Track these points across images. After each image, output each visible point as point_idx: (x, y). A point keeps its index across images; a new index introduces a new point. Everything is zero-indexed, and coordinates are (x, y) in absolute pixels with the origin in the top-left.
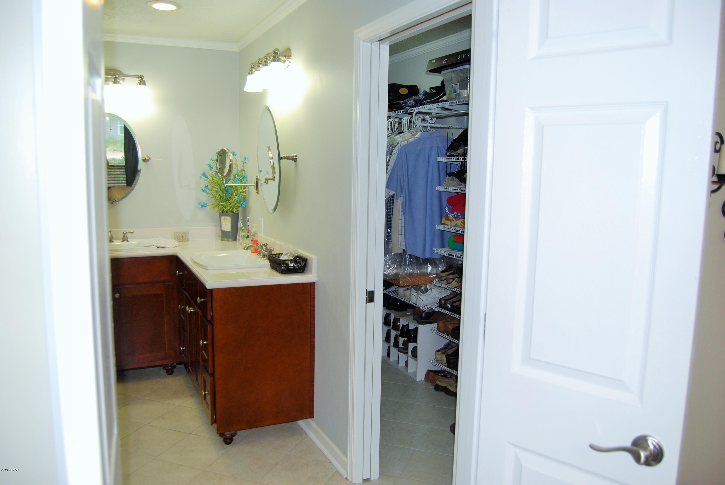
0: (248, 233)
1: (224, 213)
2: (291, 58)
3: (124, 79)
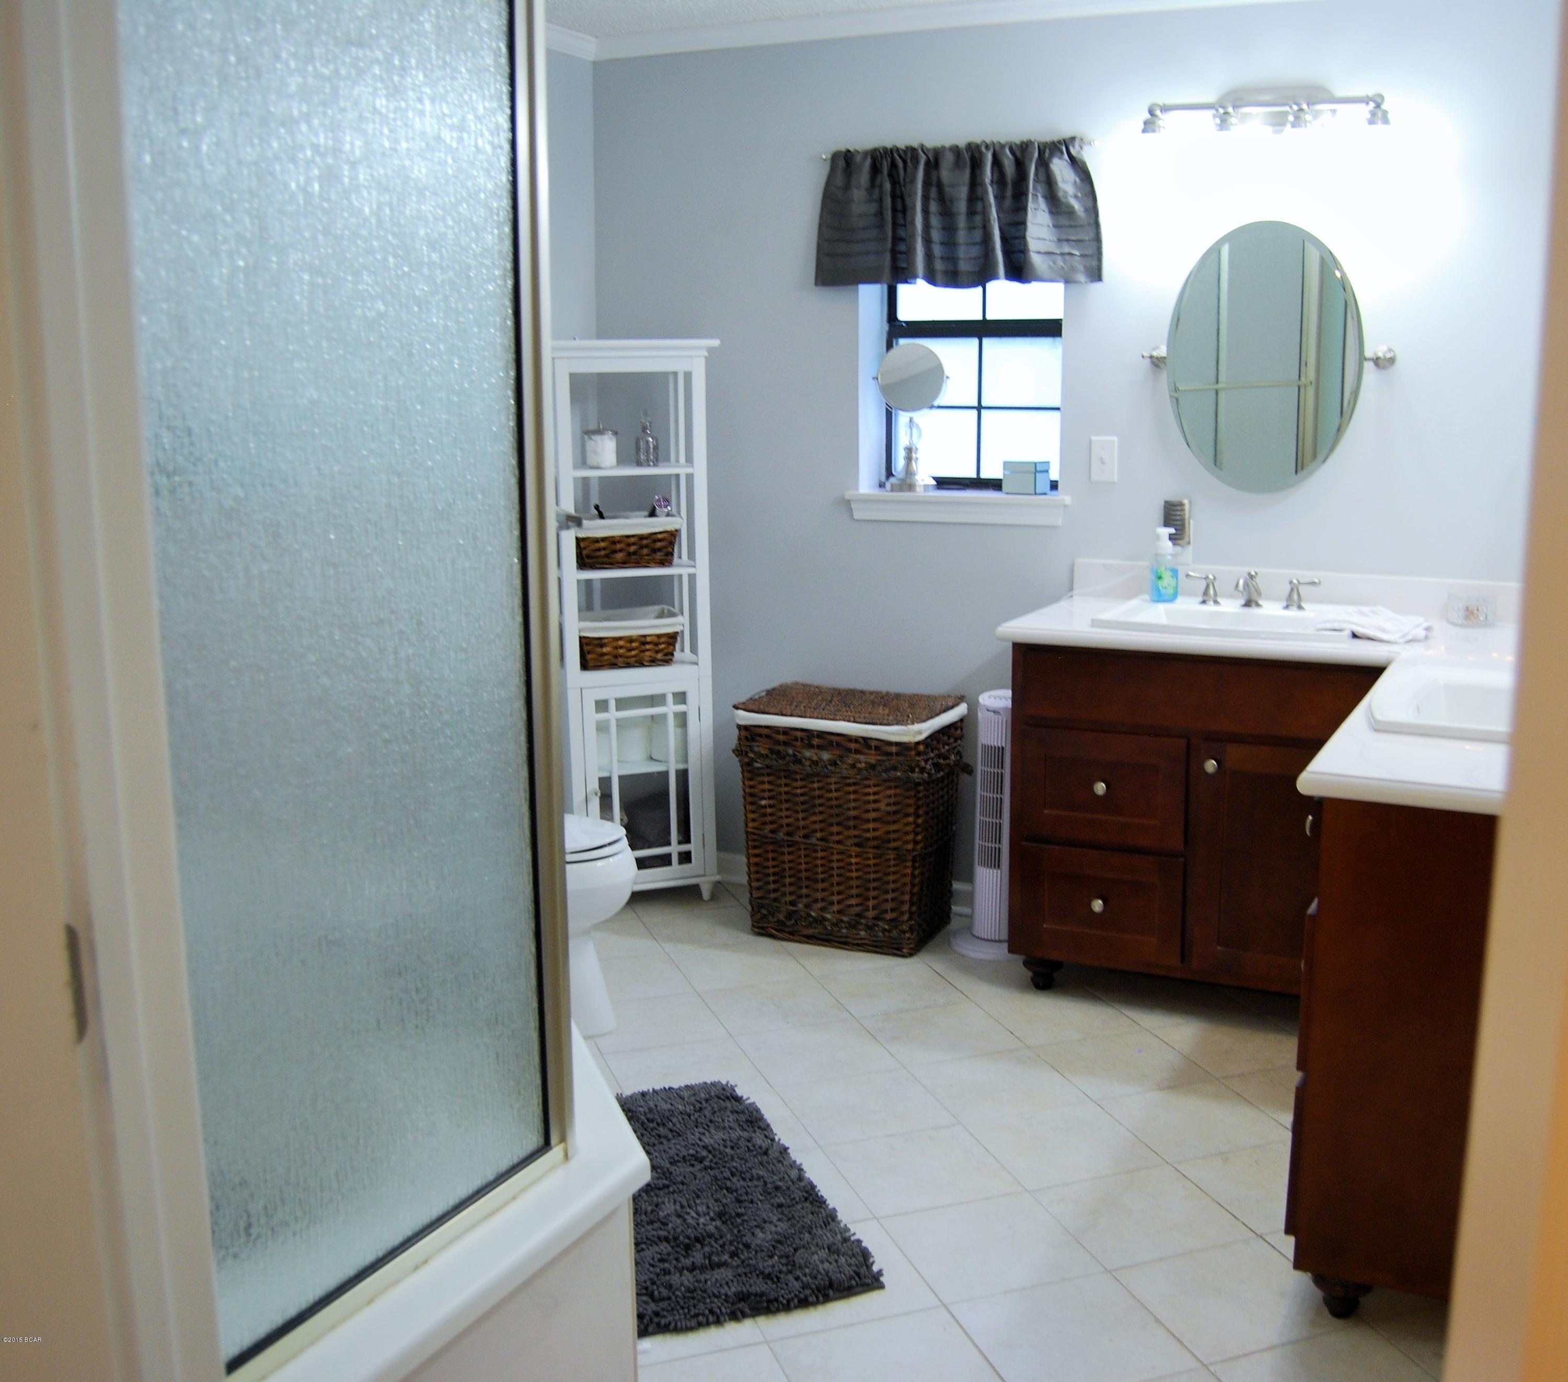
3: (1334, 111)
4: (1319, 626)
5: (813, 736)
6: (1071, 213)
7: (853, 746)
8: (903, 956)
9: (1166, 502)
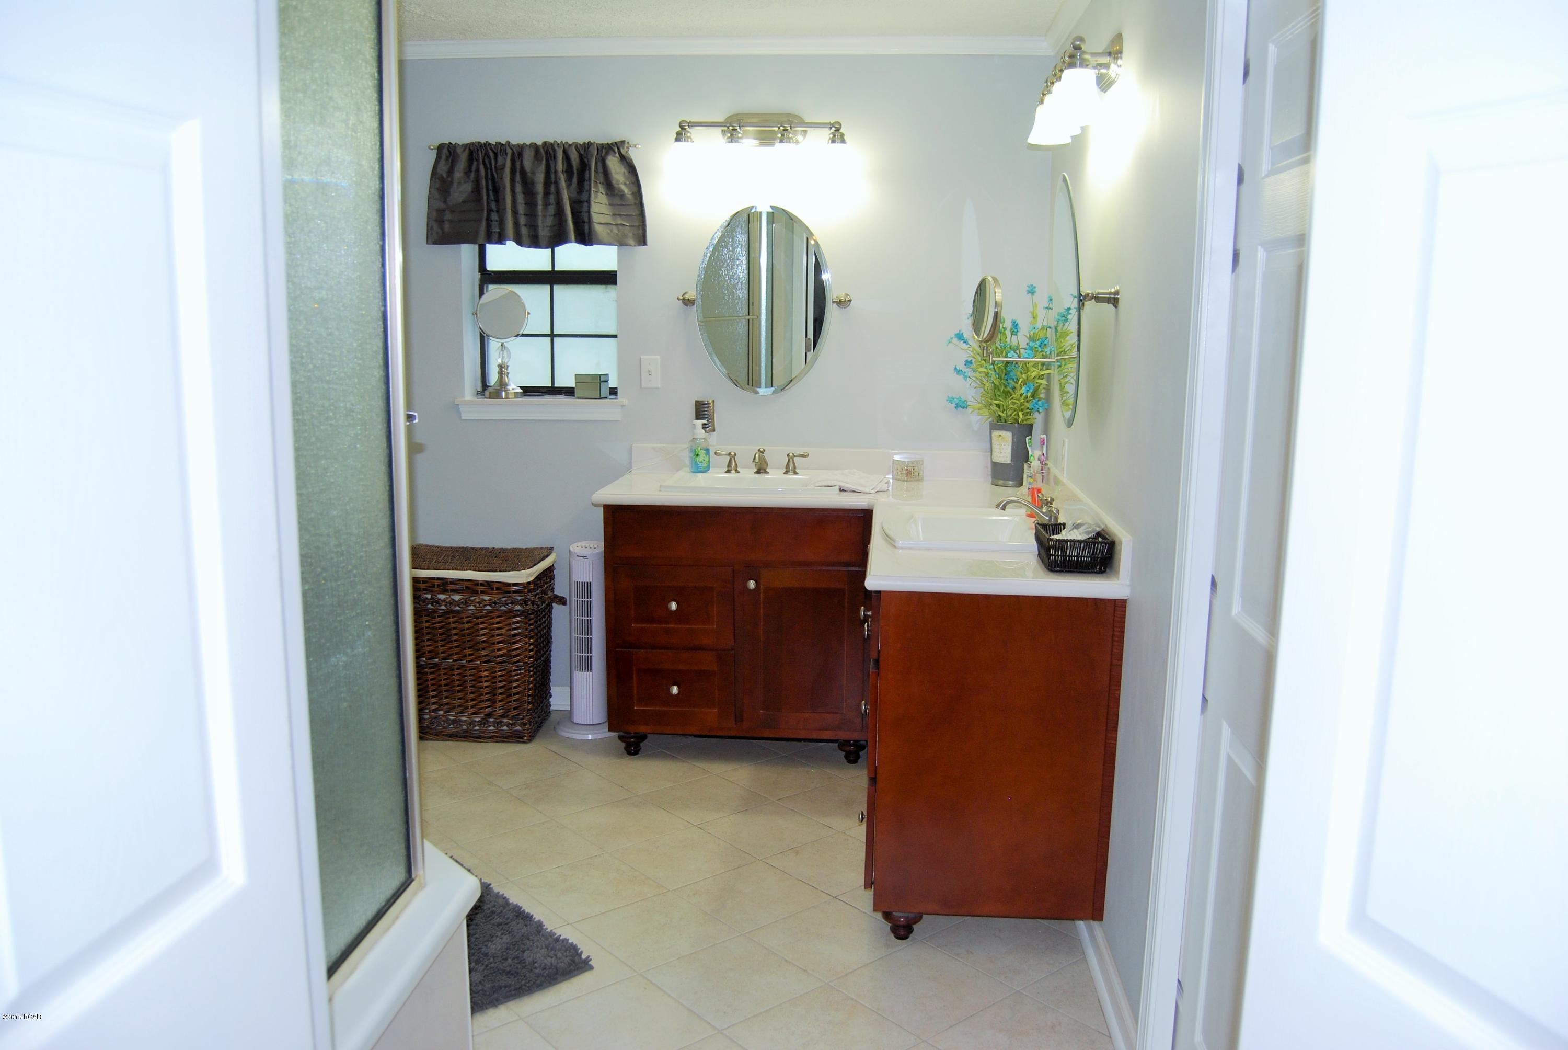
0: (1041, 470)
1: (999, 423)
2: (1121, 58)
3: (805, 132)
4: (817, 485)
5: (447, 583)
6: (622, 196)
7: (482, 588)
8: (524, 742)
9: (696, 401)
